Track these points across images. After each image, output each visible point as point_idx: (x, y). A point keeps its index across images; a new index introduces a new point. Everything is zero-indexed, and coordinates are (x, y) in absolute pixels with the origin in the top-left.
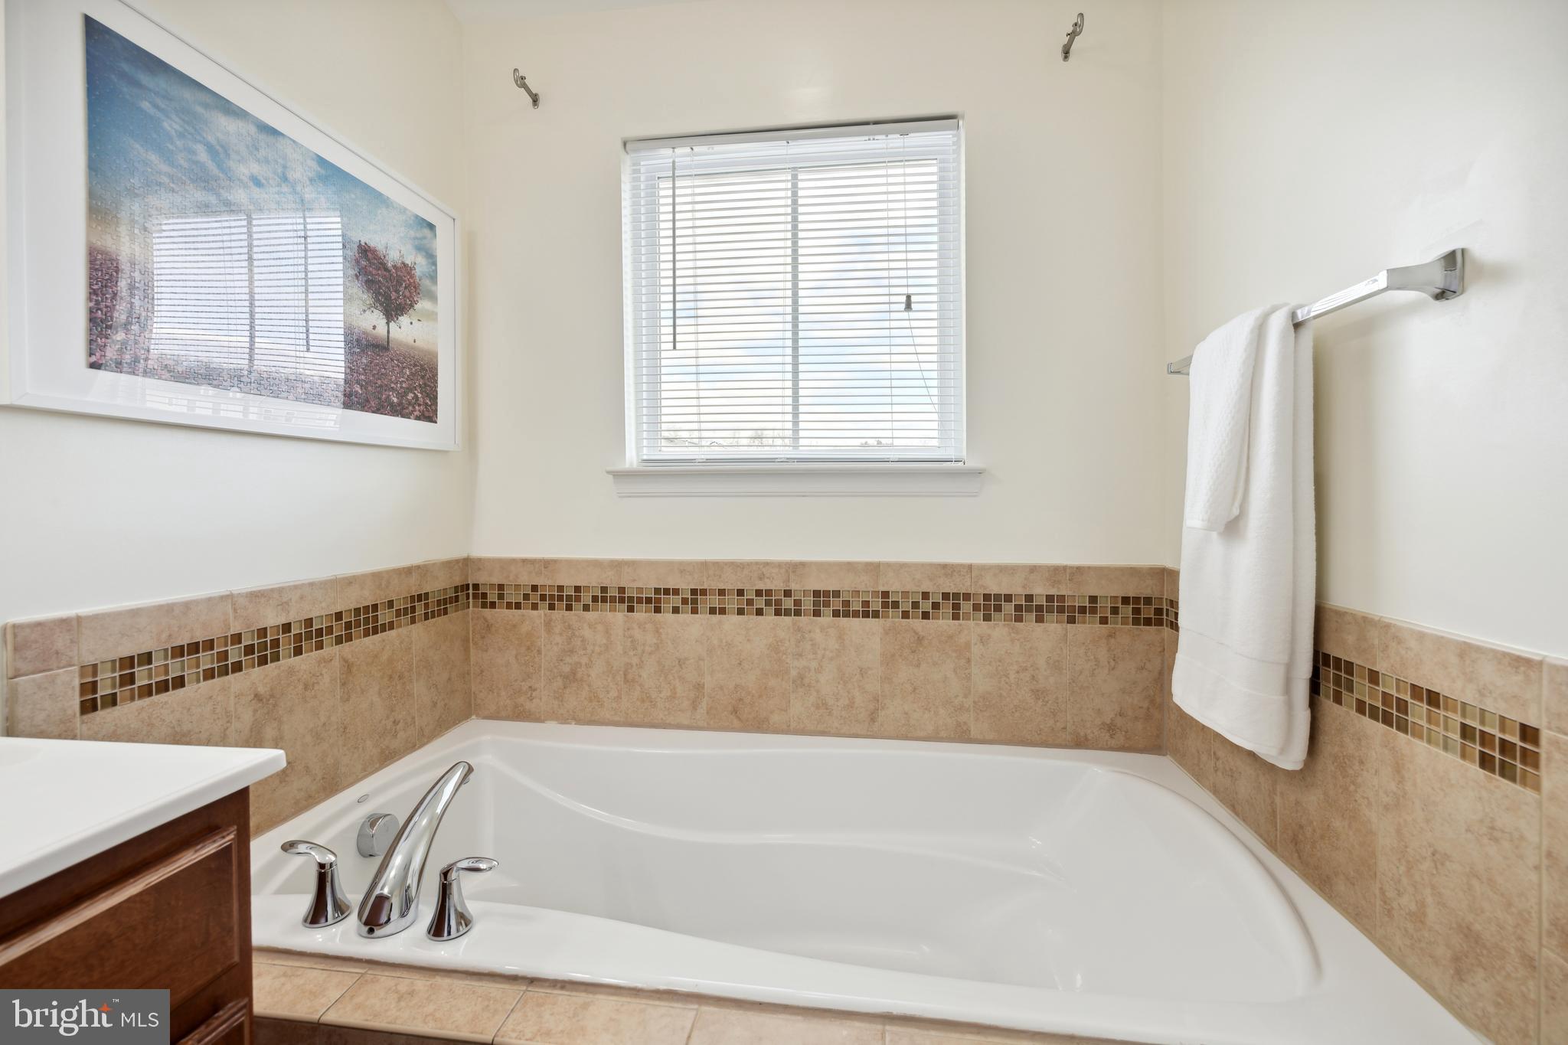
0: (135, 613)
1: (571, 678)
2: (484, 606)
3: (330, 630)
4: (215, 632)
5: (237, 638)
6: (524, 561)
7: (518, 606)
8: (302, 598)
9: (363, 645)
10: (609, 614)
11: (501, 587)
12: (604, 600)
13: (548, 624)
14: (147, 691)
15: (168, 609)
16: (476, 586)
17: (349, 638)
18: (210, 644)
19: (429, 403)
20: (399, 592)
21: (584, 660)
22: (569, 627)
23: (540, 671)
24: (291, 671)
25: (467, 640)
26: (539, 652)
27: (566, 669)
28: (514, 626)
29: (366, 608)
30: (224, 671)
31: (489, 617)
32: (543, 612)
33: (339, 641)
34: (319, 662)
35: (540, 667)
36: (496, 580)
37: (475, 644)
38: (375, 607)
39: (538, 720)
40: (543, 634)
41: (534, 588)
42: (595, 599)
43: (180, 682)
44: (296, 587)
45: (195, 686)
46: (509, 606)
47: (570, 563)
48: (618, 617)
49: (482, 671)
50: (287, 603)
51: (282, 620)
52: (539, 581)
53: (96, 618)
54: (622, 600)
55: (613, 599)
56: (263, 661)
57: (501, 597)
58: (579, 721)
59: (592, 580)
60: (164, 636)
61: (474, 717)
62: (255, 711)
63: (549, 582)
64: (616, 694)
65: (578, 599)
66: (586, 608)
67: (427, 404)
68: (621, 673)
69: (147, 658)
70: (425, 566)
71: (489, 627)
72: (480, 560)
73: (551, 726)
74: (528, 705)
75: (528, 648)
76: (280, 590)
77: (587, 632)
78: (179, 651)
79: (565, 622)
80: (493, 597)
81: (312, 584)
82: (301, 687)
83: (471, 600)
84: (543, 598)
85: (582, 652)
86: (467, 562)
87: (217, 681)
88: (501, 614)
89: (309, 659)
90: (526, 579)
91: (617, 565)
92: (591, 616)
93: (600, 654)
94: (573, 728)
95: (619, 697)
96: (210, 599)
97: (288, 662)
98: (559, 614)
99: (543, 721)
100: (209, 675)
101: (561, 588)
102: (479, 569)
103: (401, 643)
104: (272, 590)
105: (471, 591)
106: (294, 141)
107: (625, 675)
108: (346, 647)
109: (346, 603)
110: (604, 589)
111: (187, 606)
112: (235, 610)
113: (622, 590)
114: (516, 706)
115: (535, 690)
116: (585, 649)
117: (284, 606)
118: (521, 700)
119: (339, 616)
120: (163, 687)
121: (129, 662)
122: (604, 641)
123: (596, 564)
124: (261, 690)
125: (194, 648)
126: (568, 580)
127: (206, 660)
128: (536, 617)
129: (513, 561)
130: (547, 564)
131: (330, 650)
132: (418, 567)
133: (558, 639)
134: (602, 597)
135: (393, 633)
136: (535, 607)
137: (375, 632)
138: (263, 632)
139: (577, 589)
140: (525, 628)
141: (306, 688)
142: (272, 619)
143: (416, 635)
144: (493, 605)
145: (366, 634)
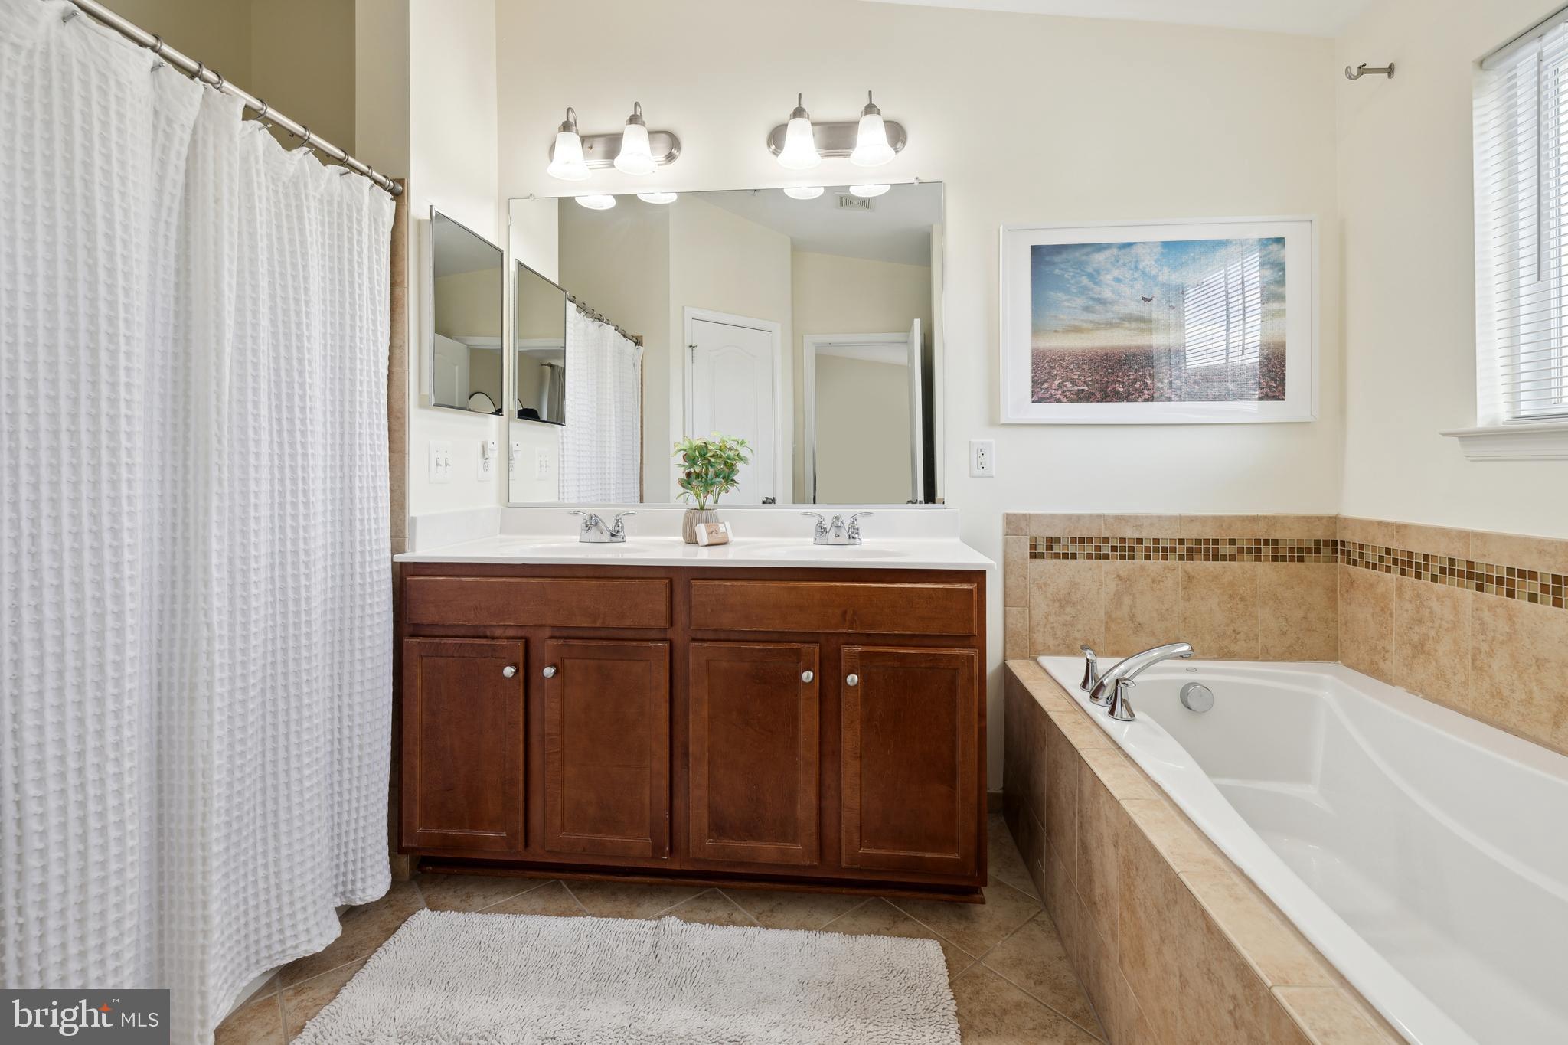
0: (1053, 517)
1: (1420, 648)
2: (1349, 562)
3: (1173, 549)
4: (1094, 534)
5: (1106, 540)
6: (1380, 523)
7: (1375, 566)
8: (1151, 524)
9: (1200, 566)
10: (1458, 590)
11: (1361, 546)
12: (1452, 572)
13: (1400, 588)
14: (1057, 556)
15: (1069, 517)
16: (1343, 543)
17: (1191, 558)
18: (1090, 540)
19: (1274, 385)
20: (1244, 534)
21: (1432, 633)
22: (1418, 596)
23: (1392, 634)
24: (1143, 568)
25: (1334, 591)
26: (1391, 615)
27: (1416, 638)
28: (1371, 585)
29: (1207, 541)
30: (1098, 557)
31: (1352, 574)
32: (1394, 577)
33: (1181, 558)
34: (1165, 569)
35: (1392, 630)
36: (1358, 541)
37: (1342, 595)
38: (1216, 541)
39: (1389, 682)
40: (1395, 597)
41: (1388, 551)
42: (1443, 570)
43: (1074, 556)
44: (1147, 517)
45: (1082, 560)
46: (1367, 565)
47: (1420, 529)
48: (1467, 594)
49: (1347, 622)
50: (1140, 526)
51: (1138, 536)
52: (1393, 545)
53: (1037, 516)
54: (1470, 576)
55: (1461, 573)
56: (1123, 557)
57: (1361, 555)
58: (1427, 697)
59: (1442, 550)
60: (1067, 531)
61: (1340, 662)
62: (1117, 585)
63: (1400, 548)
64: (1463, 679)
65: (1427, 568)
66: (1434, 579)
67: (1271, 386)
68: (1470, 657)
69: (1058, 540)
70: (1274, 517)
71: (1352, 582)
72: (1345, 519)
73: (1399, 691)
74: (1382, 665)
75: (1383, 610)
76: (1136, 518)
77: (1435, 605)
78: (1073, 540)
79: (1414, 590)
80: (1355, 556)
81: (1160, 517)
82: (1150, 580)
83: (1339, 555)
84: (1395, 561)
85: (1431, 624)
86: (1334, 520)
87: (1094, 561)
88: (1359, 572)
89: (1155, 565)
90: (1382, 542)
91: (1465, 536)
92: (1438, 587)
93: (1447, 630)
94: (1418, 701)
95: (1465, 684)
96: (1091, 516)
97: (1139, 562)
98: (1409, 580)
99: (1393, 685)
100: (1090, 556)
101: (1410, 554)
102: (1345, 528)
103: (1243, 573)
104: (1130, 517)
105: (1339, 547)
106: (1144, 243)
107: (1474, 660)
108: (1188, 564)
109: (1190, 533)
110: (1452, 561)
111: (1079, 518)
112: (1106, 525)
113: (1470, 564)
114: (1372, 663)
115: (1387, 651)
116: (1433, 622)
117: (1139, 527)
118: (1376, 658)
119: (1181, 541)
120: (1066, 556)
121: (1049, 539)
122: (1452, 618)
123: (1445, 532)
124: (1121, 573)
125: (1082, 540)
126: (1418, 548)
127: (1089, 548)
128: (1391, 579)
129: (1371, 523)
130: (1400, 529)
131: (1173, 562)
132: (1266, 517)
133: (1408, 606)
134: (1451, 570)
135: (1235, 564)
136: (1388, 570)
137: (1216, 558)
138: (1123, 540)
139: (1426, 557)
140: (1380, 589)
141: (1153, 581)
142: (1130, 533)
143: (1266, 572)
144: (1355, 563)
145: (1207, 558)
